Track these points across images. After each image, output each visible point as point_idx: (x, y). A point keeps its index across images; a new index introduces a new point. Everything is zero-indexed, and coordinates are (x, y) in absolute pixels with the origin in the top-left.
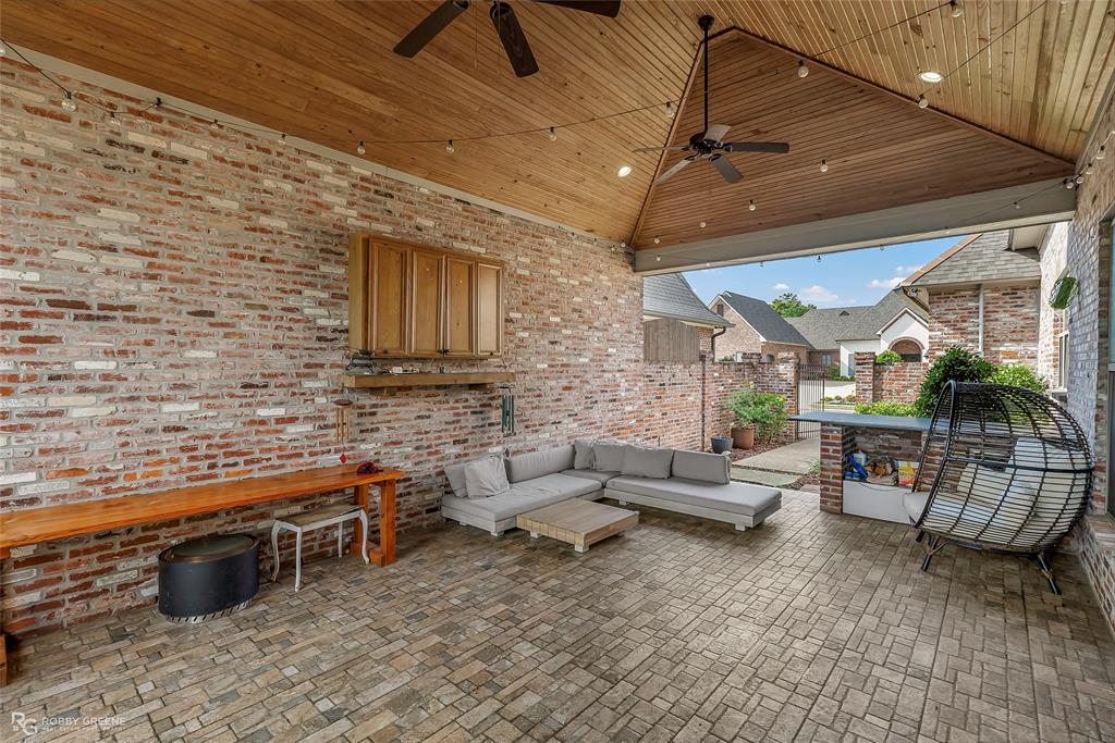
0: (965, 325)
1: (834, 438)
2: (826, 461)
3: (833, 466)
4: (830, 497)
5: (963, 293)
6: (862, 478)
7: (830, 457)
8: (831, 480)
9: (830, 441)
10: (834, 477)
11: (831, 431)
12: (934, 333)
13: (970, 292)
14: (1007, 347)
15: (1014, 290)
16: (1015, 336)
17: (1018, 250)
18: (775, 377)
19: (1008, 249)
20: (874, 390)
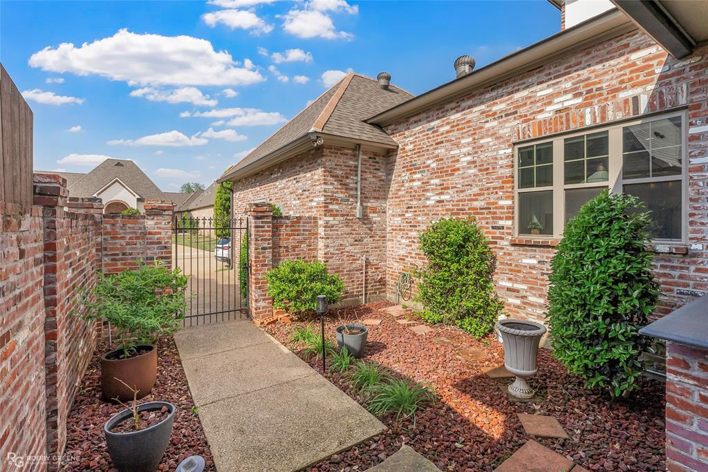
0: (348, 181)
5: (346, 151)
12: (327, 187)
13: (350, 151)
14: (371, 204)
15: (374, 156)
16: (376, 195)
17: (370, 124)
18: (138, 238)
19: (365, 121)
20: (273, 248)
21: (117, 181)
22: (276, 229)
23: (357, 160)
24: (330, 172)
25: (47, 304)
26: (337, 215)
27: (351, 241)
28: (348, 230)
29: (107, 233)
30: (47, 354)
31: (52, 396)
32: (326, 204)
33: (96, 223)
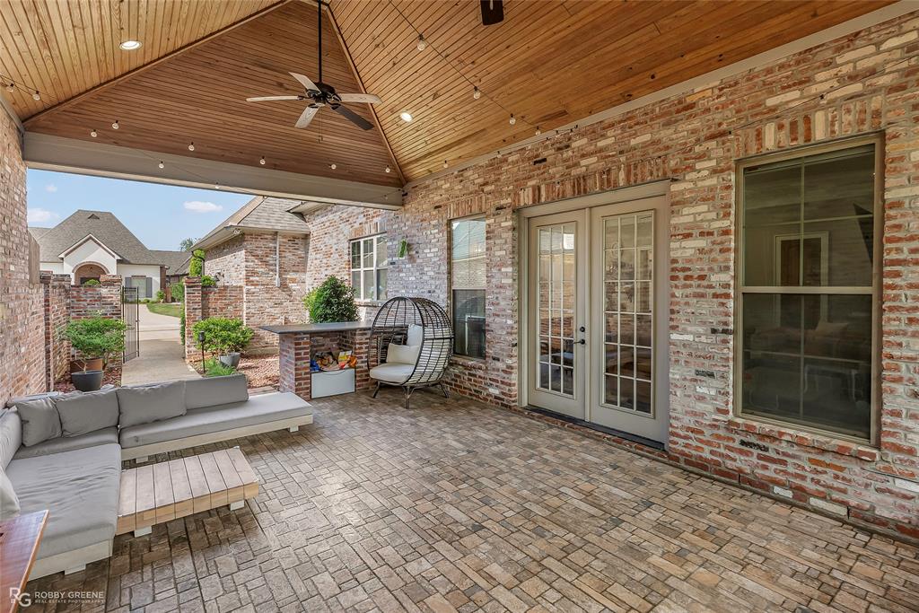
0: (267, 259)
1: (305, 343)
2: (299, 363)
3: (304, 365)
4: (302, 389)
5: (266, 236)
6: (321, 371)
7: (302, 359)
8: (303, 376)
9: (302, 346)
10: (306, 373)
11: (303, 339)
12: (248, 264)
13: (270, 236)
14: (291, 275)
15: (294, 239)
16: (295, 269)
17: (293, 213)
18: (96, 301)
19: (288, 211)
20: (202, 309)
21: (91, 238)
22: (205, 296)
23: (276, 243)
24: (251, 253)
25: (46, 324)
26: (257, 285)
27: (271, 304)
28: (268, 296)
29: (73, 297)
30: (46, 345)
31: (48, 363)
32: (247, 277)
33: (66, 291)
